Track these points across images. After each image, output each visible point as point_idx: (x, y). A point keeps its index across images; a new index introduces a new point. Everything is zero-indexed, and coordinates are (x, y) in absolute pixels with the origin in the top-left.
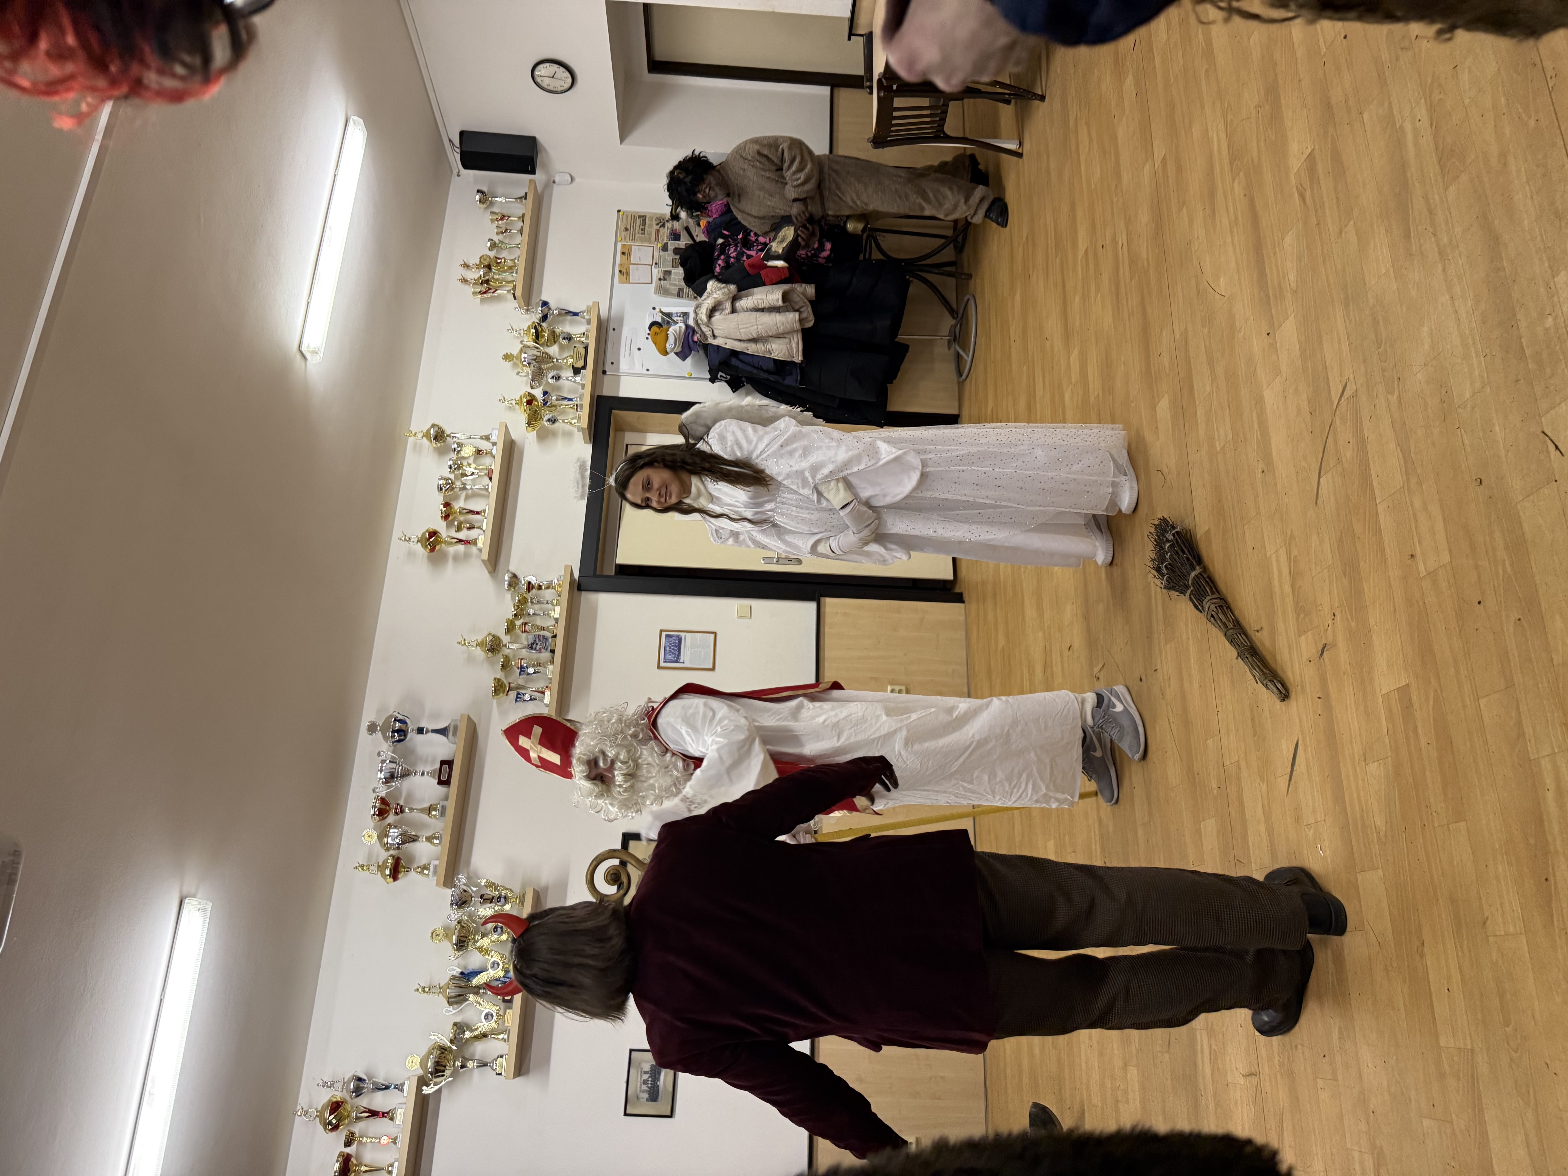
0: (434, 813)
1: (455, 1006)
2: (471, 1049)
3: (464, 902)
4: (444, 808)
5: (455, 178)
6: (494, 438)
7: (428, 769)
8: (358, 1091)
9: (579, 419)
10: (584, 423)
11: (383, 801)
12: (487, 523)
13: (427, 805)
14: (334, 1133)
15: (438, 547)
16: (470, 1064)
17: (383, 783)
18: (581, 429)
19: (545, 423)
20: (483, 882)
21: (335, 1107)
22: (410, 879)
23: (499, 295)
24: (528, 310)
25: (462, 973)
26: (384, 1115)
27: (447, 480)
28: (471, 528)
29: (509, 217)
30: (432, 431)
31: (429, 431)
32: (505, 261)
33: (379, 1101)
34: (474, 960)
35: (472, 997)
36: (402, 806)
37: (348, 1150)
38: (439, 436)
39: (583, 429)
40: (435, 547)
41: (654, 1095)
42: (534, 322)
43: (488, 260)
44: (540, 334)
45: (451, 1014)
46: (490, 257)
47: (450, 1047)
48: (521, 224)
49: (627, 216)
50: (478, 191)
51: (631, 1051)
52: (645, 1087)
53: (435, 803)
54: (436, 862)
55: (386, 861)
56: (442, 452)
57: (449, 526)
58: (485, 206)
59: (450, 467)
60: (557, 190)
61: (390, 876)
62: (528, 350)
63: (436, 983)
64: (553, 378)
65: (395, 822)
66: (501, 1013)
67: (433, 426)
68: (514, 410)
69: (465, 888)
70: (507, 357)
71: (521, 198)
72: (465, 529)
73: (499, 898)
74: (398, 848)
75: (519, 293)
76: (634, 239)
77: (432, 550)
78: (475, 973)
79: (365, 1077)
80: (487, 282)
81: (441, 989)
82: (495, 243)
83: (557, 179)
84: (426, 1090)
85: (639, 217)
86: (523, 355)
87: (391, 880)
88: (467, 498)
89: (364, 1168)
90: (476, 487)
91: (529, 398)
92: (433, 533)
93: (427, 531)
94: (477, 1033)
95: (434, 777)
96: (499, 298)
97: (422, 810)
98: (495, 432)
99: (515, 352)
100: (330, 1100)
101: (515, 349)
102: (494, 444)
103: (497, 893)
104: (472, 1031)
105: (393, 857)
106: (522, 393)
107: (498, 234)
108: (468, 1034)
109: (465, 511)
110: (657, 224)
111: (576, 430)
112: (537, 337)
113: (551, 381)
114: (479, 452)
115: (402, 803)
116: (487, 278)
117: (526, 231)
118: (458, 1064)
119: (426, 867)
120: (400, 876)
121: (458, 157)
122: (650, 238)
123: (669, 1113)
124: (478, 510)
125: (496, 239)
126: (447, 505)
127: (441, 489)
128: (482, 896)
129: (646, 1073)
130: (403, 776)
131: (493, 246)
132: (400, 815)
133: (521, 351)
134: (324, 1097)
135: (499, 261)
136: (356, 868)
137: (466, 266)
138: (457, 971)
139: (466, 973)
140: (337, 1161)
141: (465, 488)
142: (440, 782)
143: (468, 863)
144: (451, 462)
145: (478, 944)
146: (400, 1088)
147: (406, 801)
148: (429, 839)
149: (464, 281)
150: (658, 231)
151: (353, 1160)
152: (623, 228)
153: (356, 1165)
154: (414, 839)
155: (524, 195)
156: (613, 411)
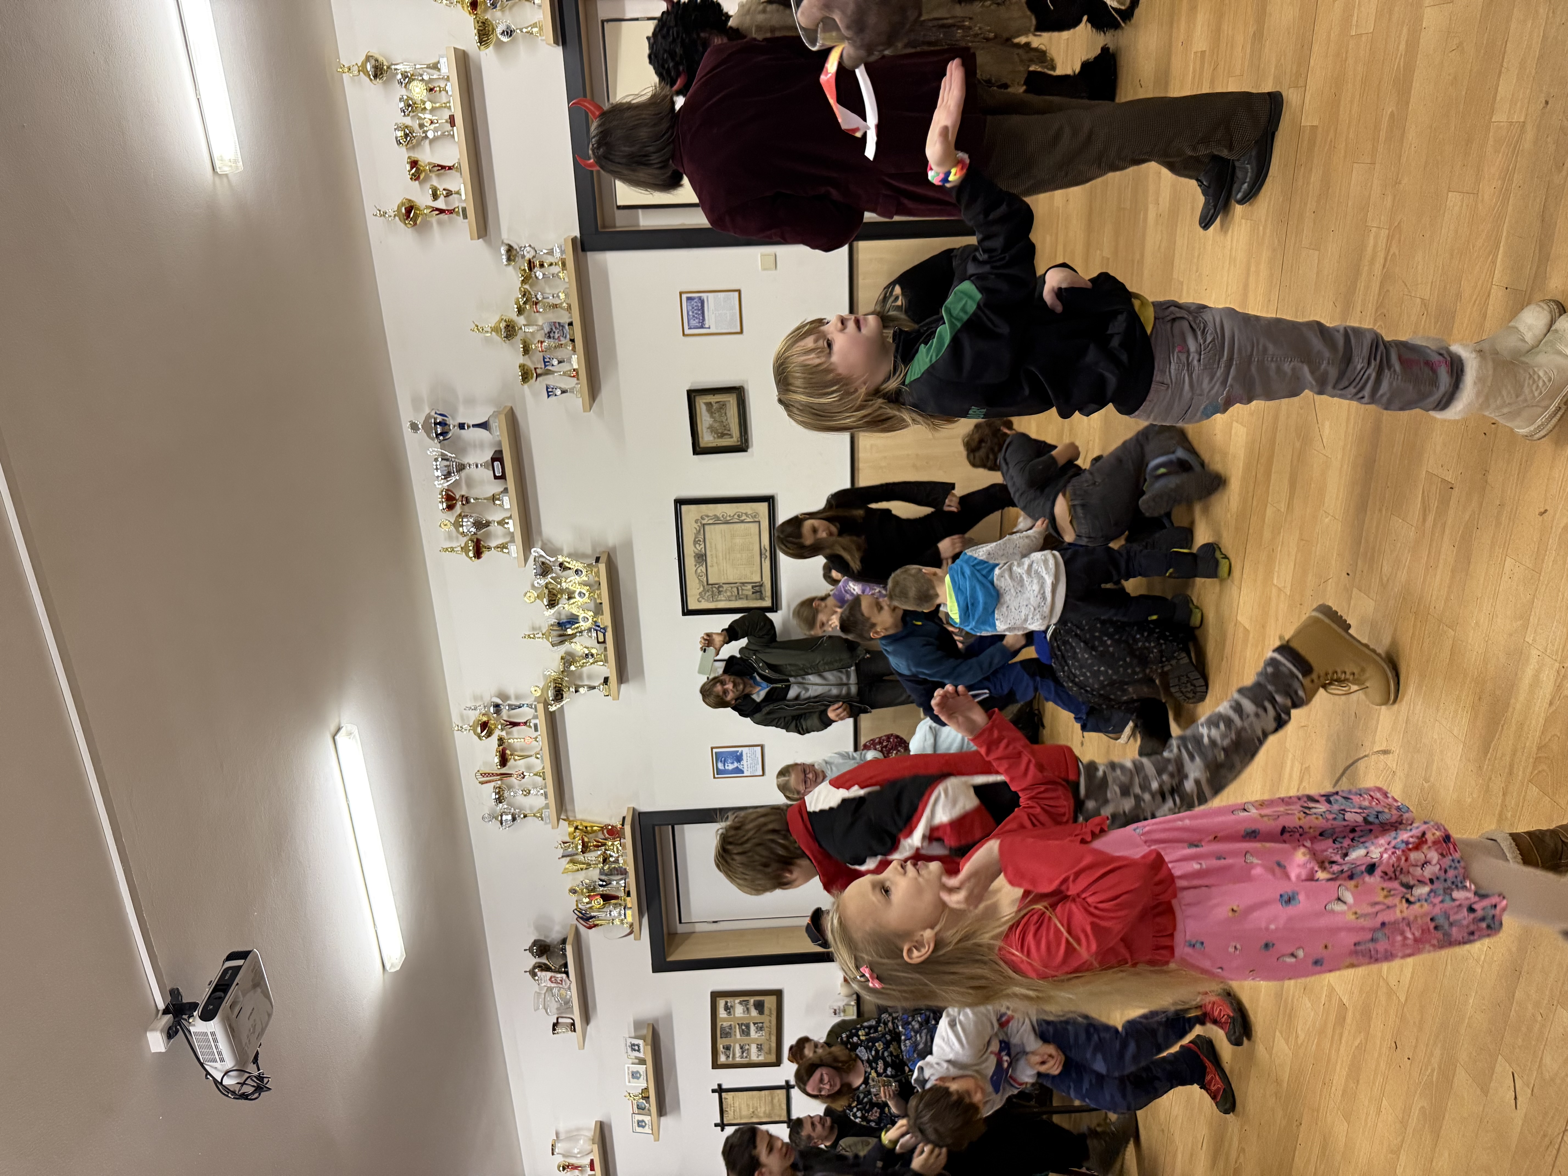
0: (498, 502)
1: (559, 647)
3: (545, 572)
6: (444, 70)
7: (480, 460)
8: (498, 712)
11: (448, 494)
13: (489, 495)
14: (488, 739)
16: (581, 689)
17: (442, 479)
21: (484, 725)
22: (492, 557)
25: (558, 623)
26: (522, 724)
27: (403, 128)
28: (448, 195)
30: (368, 64)
31: (364, 65)
33: (517, 716)
36: (466, 497)
37: (502, 748)
38: (379, 71)
45: (558, 650)
47: (562, 678)
53: (496, 493)
55: (467, 544)
61: (474, 556)
65: (465, 511)
67: (368, 58)
69: (543, 560)
72: (442, 196)
73: (577, 571)
74: (475, 534)
77: (415, 224)
79: (500, 701)
81: (544, 635)
84: (550, 708)
87: (476, 558)
88: (433, 149)
89: (517, 757)
92: (410, 205)
93: (403, 204)
95: (488, 469)
97: (486, 499)
98: (444, 56)
100: (477, 720)
102: (446, 74)
104: (577, 662)
105: (472, 540)
108: (574, 667)
109: (435, 168)
114: (430, 90)
115: (465, 494)
118: (572, 690)
119: (504, 546)
120: (483, 554)
124: (450, 164)
126: (413, 162)
127: (401, 143)
128: (560, 566)
130: (459, 470)
132: (468, 506)
136: (441, 551)
138: (553, 622)
139: (562, 622)
140: (496, 755)
141: (426, 137)
146: (530, 707)
147: (469, 493)
148: (501, 524)
151: (507, 752)
153: (511, 755)
154: (487, 525)
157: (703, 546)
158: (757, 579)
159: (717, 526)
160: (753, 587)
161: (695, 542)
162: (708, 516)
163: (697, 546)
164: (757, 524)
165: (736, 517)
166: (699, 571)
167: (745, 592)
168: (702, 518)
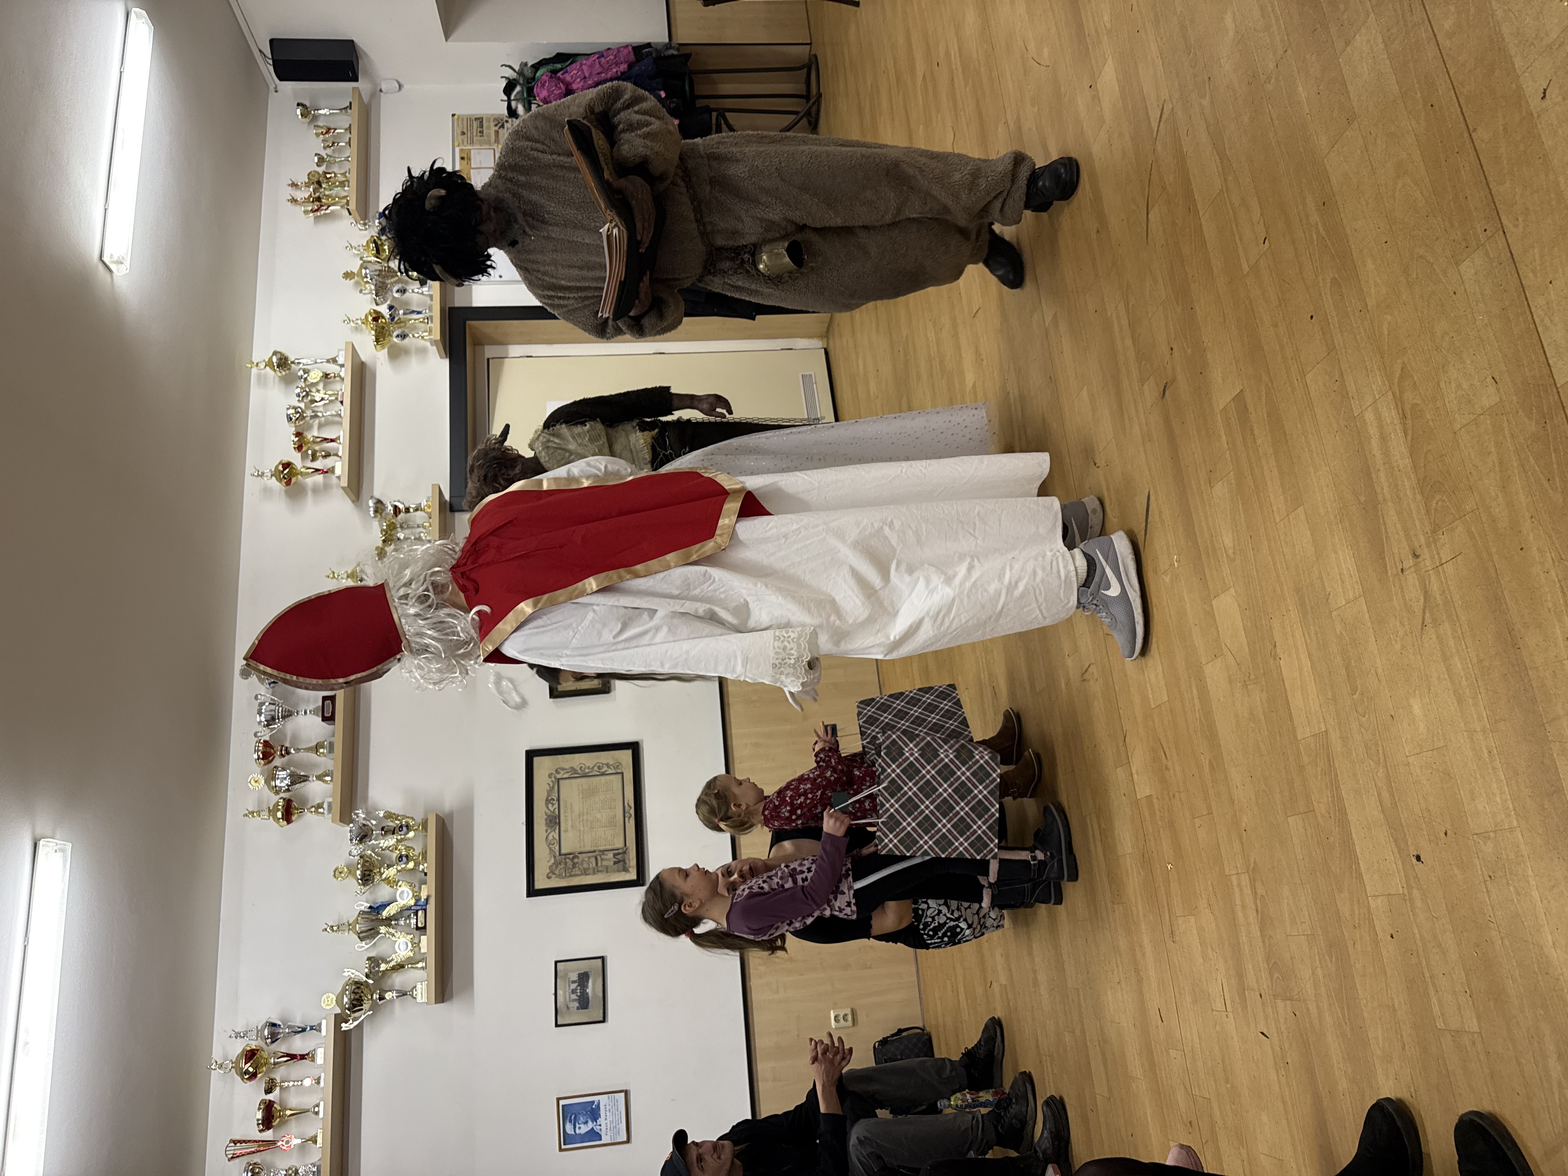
0: (322, 750)
1: (368, 941)
2: (389, 982)
3: (365, 836)
4: (331, 745)
5: (272, 95)
6: (341, 360)
7: (312, 707)
8: (274, 1038)
9: (430, 332)
10: (437, 335)
11: (266, 743)
12: (343, 448)
13: (314, 744)
14: (253, 1082)
15: (293, 480)
16: (388, 996)
17: (264, 726)
18: (433, 342)
19: (395, 340)
20: (381, 814)
21: (251, 1055)
22: (307, 820)
23: (332, 212)
24: (365, 224)
25: (370, 907)
26: (303, 1057)
27: (295, 408)
28: (327, 455)
29: (335, 129)
30: (275, 359)
31: (271, 359)
32: (335, 176)
33: (298, 1045)
34: (383, 893)
35: (383, 929)
36: (287, 748)
37: (270, 1097)
38: (283, 363)
39: (435, 341)
40: (290, 479)
41: (584, 1003)
42: (372, 236)
43: (317, 176)
44: (380, 248)
45: (364, 949)
46: (318, 173)
47: (366, 982)
48: (349, 136)
49: (463, 120)
50: (298, 105)
51: (556, 962)
52: (574, 997)
53: (322, 740)
54: (330, 800)
55: (277, 804)
56: (289, 380)
57: (304, 457)
58: (307, 120)
59: (298, 395)
60: (384, 98)
61: (282, 818)
62: (369, 265)
63: (345, 921)
64: (398, 291)
65: (283, 764)
66: (416, 941)
67: (275, 353)
68: (361, 330)
69: (364, 822)
70: (348, 275)
71: (345, 108)
72: (321, 458)
73: (401, 827)
74: (288, 790)
75: (352, 206)
76: (472, 143)
77: (288, 483)
78: (384, 906)
79: (279, 1022)
80: (319, 199)
81: (350, 926)
82: (323, 158)
83: (384, 87)
84: (345, 1027)
85: (476, 119)
86: (364, 271)
87: (285, 823)
88: (321, 426)
89: (288, 1112)
90: (328, 413)
91: (374, 315)
92: (287, 465)
93: (280, 463)
94: (391, 964)
95: (318, 715)
96: (332, 216)
97: (308, 750)
98: (342, 353)
99: (355, 268)
100: (244, 1049)
101: (354, 266)
102: (342, 366)
103: (398, 822)
104: (387, 962)
105: (284, 799)
106: (367, 311)
107: (325, 148)
108: (383, 967)
109: (319, 440)
110: (496, 125)
111: (428, 344)
112: (378, 252)
113: (396, 295)
114: (326, 376)
115: (287, 745)
116: (317, 194)
117: (354, 143)
118: (376, 996)
119: (320, 806)
120: (294, 818)
121: (271, 68)
122: (489, 141)
123: (601, 1019)
124: (333, 437)
125: (323, 153)
126: (298, 434)
127: (291, 419)
128: (383, 829)
129: (573, 982)
130: (284, 717)
131: (321, 160)
132: (287, 757)
133: (362, 267)
134: (238, 1047)
135: (328, 176)
136: (246, 815)
137: (294, 185)
138: (365, 906)
139: (375, 906)
140: (259, 1109)
141: (316, 416)
142: (324, 719)
143: (365, 798)
144: (298, 390)
145: (384, 876)
146: (316, 1028)
147: (291, 743)
148: (320, 778)
149: (294, 201)
150: (497, 132)
151: (275, 1105)
152: (459, 133)
153: (280, 1111)
154: (305, 779)
155: (348, 104)
156: (468, 322)
157: (556, 806)
158: (619, 844)
159: (573, 781)
160: (615, 855)
161: (548, 801)
162: (563, 769)
163: (550, 806)
164: (620, 776)
165: (596, 768)
166: (550, 837)
167: (605, 863)
168: (557, 772)
